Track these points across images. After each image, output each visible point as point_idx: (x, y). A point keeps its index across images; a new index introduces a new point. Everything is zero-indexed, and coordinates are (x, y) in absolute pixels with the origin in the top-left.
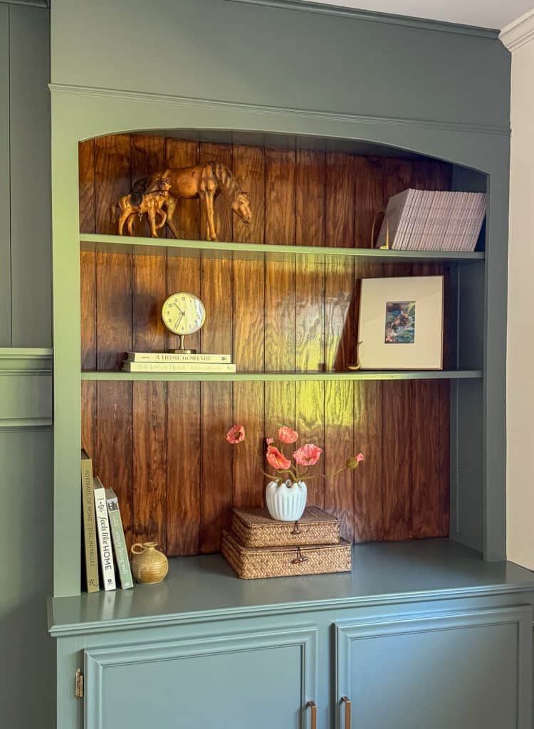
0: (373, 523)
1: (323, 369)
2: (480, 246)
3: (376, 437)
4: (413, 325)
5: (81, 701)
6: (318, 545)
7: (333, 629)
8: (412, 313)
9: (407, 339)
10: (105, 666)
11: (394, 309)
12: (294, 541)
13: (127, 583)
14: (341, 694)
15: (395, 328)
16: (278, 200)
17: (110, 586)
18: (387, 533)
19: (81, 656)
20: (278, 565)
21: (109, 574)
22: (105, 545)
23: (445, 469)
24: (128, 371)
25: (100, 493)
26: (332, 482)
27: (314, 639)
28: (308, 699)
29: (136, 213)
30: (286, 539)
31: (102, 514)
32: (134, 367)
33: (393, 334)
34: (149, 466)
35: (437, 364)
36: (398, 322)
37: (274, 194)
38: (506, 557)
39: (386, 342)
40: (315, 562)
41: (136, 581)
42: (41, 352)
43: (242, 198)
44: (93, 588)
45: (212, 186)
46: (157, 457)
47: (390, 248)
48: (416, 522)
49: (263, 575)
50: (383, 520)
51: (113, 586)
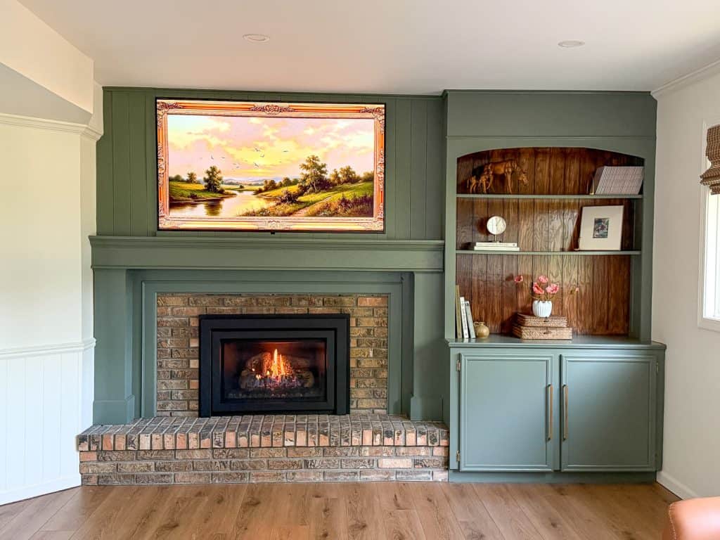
0: (587, 326)
1: (563, 250)
2: (641, 192)
3: (589, 283)
4: (607, 229)
5: (459, 372)
6: (556, 328)
7: (561, 356)
8: (607, 224)
9: (605, 236)
10: (469, 360)
11: (598, 221)
12: (544, 325)
13: (473, 336)
14: (564, 383)
15: (598, 231)
16: (541, 171)
18: (595, 330)
19: (459, 355)
20: (537, 334)
21: (466, 332)
22: (464, 320)
23: (627, 301)
24: (473, 249)
25: (462, 299)
26: (566, 304)
27: (552, 360)
28: (549, 383)
29: (477, 184)
30: (541, 324)
31: (463, 307)
32: (476, 248)
33: (597, 234)
34: (479, 293)
35: (618, 248)
36: (600, 228)
37: (539, 169)
38: (650, 339)
39: (594, 237)
40: (554, 334)
41: (476, 336)
42: (440, 242)
43: (523, 175)
44: (460, 337)
45: (510, 170)
46: (482, 289)
47: (595, 194)
48: (611, 326)
49: (531, 338)
50: (593, 324)
51: (467, 336)
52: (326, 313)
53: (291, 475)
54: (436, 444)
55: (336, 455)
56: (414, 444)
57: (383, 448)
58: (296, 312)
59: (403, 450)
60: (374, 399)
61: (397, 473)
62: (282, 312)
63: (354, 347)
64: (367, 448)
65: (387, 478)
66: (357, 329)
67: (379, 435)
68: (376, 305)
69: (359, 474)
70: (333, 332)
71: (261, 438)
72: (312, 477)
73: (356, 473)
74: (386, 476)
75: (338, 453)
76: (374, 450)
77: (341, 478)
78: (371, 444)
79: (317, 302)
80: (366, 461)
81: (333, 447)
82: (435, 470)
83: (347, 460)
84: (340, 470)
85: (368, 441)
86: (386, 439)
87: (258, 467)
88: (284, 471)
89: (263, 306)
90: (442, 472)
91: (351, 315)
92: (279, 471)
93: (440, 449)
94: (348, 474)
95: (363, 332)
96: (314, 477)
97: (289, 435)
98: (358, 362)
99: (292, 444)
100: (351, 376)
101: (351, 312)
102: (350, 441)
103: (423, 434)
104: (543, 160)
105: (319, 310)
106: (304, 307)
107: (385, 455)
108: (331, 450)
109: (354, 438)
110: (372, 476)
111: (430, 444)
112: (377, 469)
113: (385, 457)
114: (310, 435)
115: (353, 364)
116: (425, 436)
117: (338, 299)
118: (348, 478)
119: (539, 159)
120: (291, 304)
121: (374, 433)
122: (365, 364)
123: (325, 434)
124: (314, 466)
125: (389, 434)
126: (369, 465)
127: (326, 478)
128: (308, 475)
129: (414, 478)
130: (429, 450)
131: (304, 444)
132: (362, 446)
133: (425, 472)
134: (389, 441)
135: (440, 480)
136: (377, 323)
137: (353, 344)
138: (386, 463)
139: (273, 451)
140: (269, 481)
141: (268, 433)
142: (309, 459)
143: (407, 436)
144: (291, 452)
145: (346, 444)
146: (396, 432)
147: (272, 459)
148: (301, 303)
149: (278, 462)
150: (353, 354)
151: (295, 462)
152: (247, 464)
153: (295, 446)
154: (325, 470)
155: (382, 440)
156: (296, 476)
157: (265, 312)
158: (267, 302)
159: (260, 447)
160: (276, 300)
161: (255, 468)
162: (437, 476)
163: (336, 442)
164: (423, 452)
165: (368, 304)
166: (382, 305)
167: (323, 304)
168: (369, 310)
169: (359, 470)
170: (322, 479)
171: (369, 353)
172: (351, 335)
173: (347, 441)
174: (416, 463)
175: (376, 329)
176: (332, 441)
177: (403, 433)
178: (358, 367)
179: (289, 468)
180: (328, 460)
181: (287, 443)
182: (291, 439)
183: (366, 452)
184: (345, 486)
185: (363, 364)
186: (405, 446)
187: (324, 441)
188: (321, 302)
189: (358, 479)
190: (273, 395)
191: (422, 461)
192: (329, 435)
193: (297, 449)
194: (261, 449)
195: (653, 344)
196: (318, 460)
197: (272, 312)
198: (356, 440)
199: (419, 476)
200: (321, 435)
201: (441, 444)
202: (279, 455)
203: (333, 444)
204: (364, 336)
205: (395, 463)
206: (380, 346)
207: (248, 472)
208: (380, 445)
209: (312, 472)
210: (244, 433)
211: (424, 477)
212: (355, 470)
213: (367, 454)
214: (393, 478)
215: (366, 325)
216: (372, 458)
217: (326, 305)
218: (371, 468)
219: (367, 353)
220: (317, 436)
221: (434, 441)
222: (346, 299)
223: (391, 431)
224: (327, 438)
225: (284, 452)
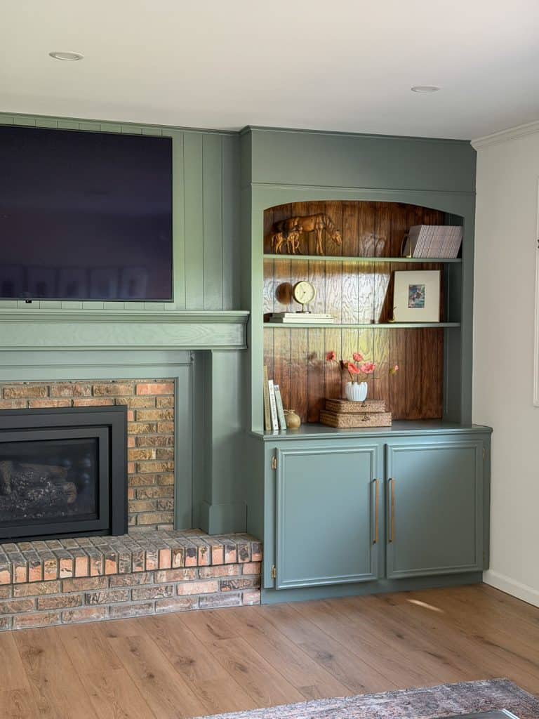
1: (373, 322)
2: (460, 255)
3: (402, 361)
4: (424, 298)
5: (275, 471)
6: (375, 413)
7: (385, 445)
8: (423, 292)
9: (421, 305)
10: (285, 455)
11: (413, 289)
12: (363, 411)
13: (284, 427)
14: (389, 476)
15: (414, 299)
16: (349, 228)
17: (276, 428)
18: (407, 415)
19: (275, 451)
20: (355, 421)
21: (275, 422)
22: (273, 408)
23: (441, 379)
24: (282, 322)
25: (271, 382)
26: (378, 385)
27: (377, 451)
28: (374, 478)
29: (284, 242)
30: (359, 409)
31: (272, 393)
32: (285, 320)
33: (413, 303)
34: (282, 375)
35: (437, 319)
36: (415, 296)
37: (347, 225)
38: (471, 422)
39: (409, 307)
40: (373, 421)
41: (287, 427)
42: (244, 313)
43: (337, 233)
44: (268, 428)
45: (322, 227)
46: (286, 370)
47: (412, 257)
48: (424, 408)
49: (347, 426)
51: (277, 428)
52: (95, 405)
53: (68, 614)
54: (247, 560)
55: (125, 585)
56: (222, 563)
57: (184, 570)
58: (56, 405)
59: (207, 570)
60: (157, 513)
61: (200, 599)
62: (37, 406)
63: (133, 448)
64: (164, 572)
65: (189, 608)
66: (135, 424)
67: (179, 555)
68: (160, 392)
69: (154, 606)
70: (107, 429)
71: (28, 571)
72: (94, 616)
73: (150, 605)
74: (188, 604)
75: (128, 582)
76: (172, 573)
77: (132, 613)
78: (170, 567)
79: (84, 392)
80: (163, 588)
81: (123, 574)
82: (244, 592)
83: (139, 590)
84: (130, 603)
85: (165, 563)
86: (188, 558)
87: (24, 609)
88: (58, 611)
89: (11, 398)
90: (253, 592)
91: (128, 407)
92: (52, 612)
93: (251, 565)
94: (141, 607)
95: (144, 427)
96: (97, 615)
97: (66, 564)
98: (137, 467)
99: (70, 575)
100: (129, 485)
101: (127, 403)
102: (143, 565)
103: (232, 548)
104: (351, 215)
105: (87, 402)
106: (65, 398)
107: (186, 579)
108: (119, 578)
109: (149, 561)
110: (171, 606)
111: (240, 561)
112: (176, 597)
113: (186, 581)
114: (92, 561)
115: (131, 470)
116: (235, 551)
117: (111, 387)
118: (141, 611)
119: (348, 213)
120: (49, 396)
121: (174, 553)
122: (146, 468)
123: (112, 559)
124: (97, 601)
125: (192, 552)
126: (167, 592)
127: (114, 614)
128: (90, 612)
129: (221, 604)
130: (238, 568)
131: (85, 574)
132: (159, 570)
133: (235, 595)
134: (191, 561)
135: (251, 603)
136: (161, 416)
137: (131, 443)
138: (188, 589)
139: (43, 586)
140: (38, 625)
141: (39, 563)
142: (91, 593)
143: (213, 553)
144: (67, 586)
145: (139, 569)
146: (200, 549)
147: (41, 598)
148: (62, 394)
149: (51, 599)
150: (130, 458)
151: (73, 599)
152: (9, 606)
153: (74, 577)
154: (111, 605)
155: (184, 560)
156: (75, 616)
157: (14, 407)
158: (17, 392)
159: (28, 582)
160: (28, 390)
161: (19, 610)
162: (248, 599)
163: (127, 568)
164: (231, 571)
165: (149, 392)
166: (167, 393)
167: (93, 394)
168: (150, 400)
169: (153, 601)
170: (107, 616)
171: (151, 454)
172: (128, 432)
173: (139, 565)
174: (223, 585)
175: (159, 423)
176: (120, 566)
177: (208, 550)
178: (137, 472)
179: (65, 606)
180: (115, 592)
181: (63, 575)
182: (68, 569)
183: (163, 578)
184: (139, 621)
185: (143, 469)
186: (210, 566)
187: (111, 568)
188: (89, 392)
189: (153, 611)
190: (25, 516)
191: (230, 581)
192: (116, 558)
193: (75, 581)
194: (27, 585)
195: (474, 427)
196: (103, 593)
197: (24, 406)
198: (151, 563)
199: (226, 601)
200: (107, 560)
201: (253, 560)
202: (52, 590)
203: (122, 571)
204: (144, 432)
205: (198, 588)
206: (164, 445)
207: (10, 616)
208: (181, 568)
209: (94, 608)
210: (5, 566)
211: (233, 601)
212: (150, 601)
213: (164, 580)
214: (196, 606)
215: (147, 419)
216: (169, 584)
217: (95, 395)
218: (170, 596)
219: (148, 455)
220: (102, 562)
221: (245, 555)
222: (121, 387)
223: (195, 549)
224: (115, 563)
225: (58, 586)
